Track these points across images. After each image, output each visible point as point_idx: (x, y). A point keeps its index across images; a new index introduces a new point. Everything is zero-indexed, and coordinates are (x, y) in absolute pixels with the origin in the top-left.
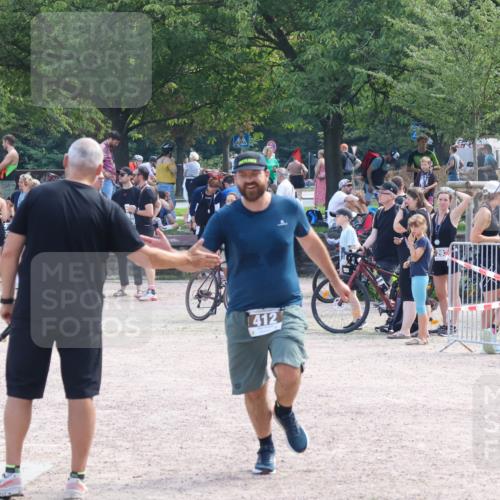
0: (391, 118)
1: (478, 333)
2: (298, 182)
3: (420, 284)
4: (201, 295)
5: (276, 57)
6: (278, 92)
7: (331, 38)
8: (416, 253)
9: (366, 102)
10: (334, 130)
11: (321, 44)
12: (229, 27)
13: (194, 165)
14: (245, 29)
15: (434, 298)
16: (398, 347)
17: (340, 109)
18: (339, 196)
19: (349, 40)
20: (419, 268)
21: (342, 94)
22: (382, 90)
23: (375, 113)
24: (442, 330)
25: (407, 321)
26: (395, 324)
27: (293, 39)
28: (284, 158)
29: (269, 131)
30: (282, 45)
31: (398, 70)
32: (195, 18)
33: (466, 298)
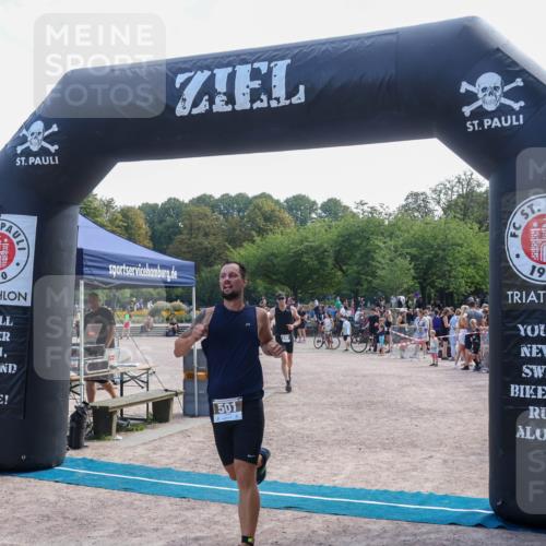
0: (373, 290)
1: (399, 352)
2: (346, 308)
3: (382, 338)
4: (318, 341)
5: (339, 273)
6: (340, 283)
7: (355, 268)
8: (380, 330)
9: (365, 286)
10: (356, 294)
11: (353, 269)
12: (326, 264)
13: (317, 303)
14: (330, 266)
15: (386, 342)
16: (376, 356)
17: (359, 287)
18: (358, 313)
19: (360, 268)
20: (382, 333)
21: (359, 283)
22: (370, 282)
23: (367, 290)
24: (388, 352)
25: (378, 349)
26: (375, 350)
27: (344, 268)
28: (342, 302)
29: (338, 293)
30: (341, 270)
31: (374, 275)
32: (316, 263)
33: (395, 342)
